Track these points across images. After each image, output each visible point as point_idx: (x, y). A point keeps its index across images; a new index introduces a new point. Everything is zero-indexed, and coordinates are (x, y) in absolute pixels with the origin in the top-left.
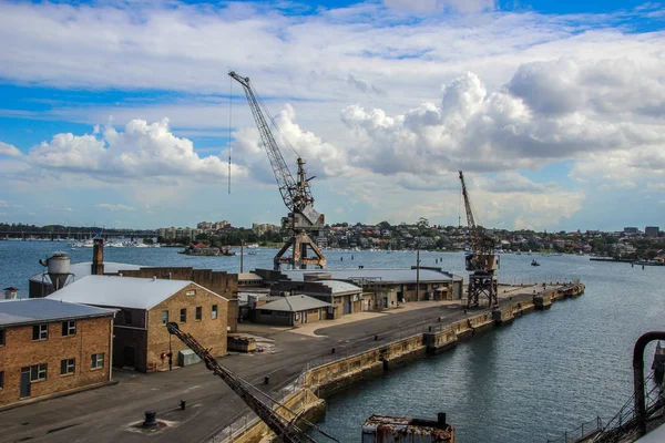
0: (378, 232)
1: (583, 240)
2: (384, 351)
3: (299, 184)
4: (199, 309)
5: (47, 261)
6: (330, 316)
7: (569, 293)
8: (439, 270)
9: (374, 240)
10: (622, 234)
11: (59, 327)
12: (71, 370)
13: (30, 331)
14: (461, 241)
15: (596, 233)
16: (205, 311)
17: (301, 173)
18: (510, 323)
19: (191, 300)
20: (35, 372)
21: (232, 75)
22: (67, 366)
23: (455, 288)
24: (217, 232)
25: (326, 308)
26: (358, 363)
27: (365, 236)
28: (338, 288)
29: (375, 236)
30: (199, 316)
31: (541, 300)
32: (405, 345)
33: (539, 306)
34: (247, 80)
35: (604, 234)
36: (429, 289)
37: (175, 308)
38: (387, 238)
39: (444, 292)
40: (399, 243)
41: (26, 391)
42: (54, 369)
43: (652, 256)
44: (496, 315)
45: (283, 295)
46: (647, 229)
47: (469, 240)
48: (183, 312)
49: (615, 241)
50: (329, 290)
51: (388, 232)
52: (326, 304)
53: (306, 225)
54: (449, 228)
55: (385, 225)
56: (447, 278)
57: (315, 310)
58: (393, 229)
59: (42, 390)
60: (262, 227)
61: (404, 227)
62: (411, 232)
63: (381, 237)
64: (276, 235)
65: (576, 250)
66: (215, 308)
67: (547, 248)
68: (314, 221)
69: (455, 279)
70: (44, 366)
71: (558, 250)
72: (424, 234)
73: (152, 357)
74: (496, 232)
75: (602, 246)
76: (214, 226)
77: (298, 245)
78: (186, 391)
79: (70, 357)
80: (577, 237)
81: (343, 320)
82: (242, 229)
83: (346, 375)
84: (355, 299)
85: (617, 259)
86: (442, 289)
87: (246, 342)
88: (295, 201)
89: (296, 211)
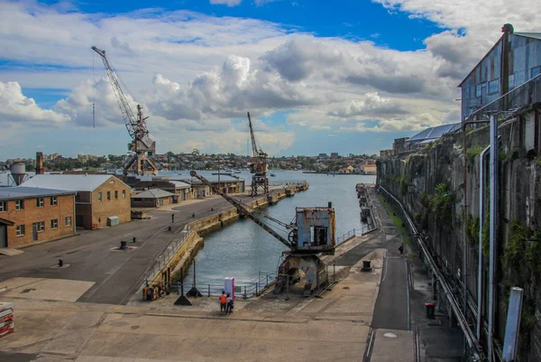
0: (166, 159)
1: (296, 161)
2: (220, 216)
3: (139, 122)
4: (116, 192)
5: (11, 166)
6: (175, 201)
7: (302, 188)
8: (230, 175)
9: (164, 164)
10: (318, 158)
11: (49, 200)
12: (56, 226)
13: (35, 201)
14: (223, 163)
15: (303, 158)
16: (120, 193)
17: (140, 114)
18: (276, 203)
19: (112, 186)
20: (39, 226)
21: (94, 48)
22: (54, 223)
23: (241, 185)
24: (52, 161)
25: (173, 196)
26: (209, 222)
27: (157, 161)
28: (178, 185)
29: (165, 162)
30: (116, 197)
31: (289, 192)
32: (229, 212)
33: (288, 195)
34: (104, 52)
35: (308, 158)
36: (226, 186)
37: (105, 191)
38: (172, 162)
39: (235, 188)
40: (181, 166)
41: (36, 237)
42: (48, 225)
43: (337, 169)
44: (269, 199)
45: (143, 190)
46: (332, 154)
47: (227, 163)
48: (109, 193)
49: (315, 162)
50: (174, 186)
51: (173, 159)
52: (172, 194)
53: (144, 148)
54: (213, 156)
55: (170, 154)
56: (234, 179)
57: (167, 197)
58: (176, 157)
59: (44, 236)
60: (84, 157)
61: (183, 155)
62: (189, 158)
63: (168, 162)
64: (95, 163)
65: (293, 168)
66: (124, 192)
67: (276, 166)
68: (149, 146)
69: (240, 180)
70: (43, 223)
71: (282, 168)
72: (197, 160)
73: (95, 221)
74: (243, 158)
75: (307, 164)
76: (49, 157)
77: (139, 161)
78: (126, 236)
79: (56, 218)
80: (293, 160)
81: (182, 203)
82: (70, 159)
83: (205, 228)
84: (187, 191)
85: (318, 172)
86: (233, 186)
87: (141, 213)
88: (136, 133)
89: (137, 139)
